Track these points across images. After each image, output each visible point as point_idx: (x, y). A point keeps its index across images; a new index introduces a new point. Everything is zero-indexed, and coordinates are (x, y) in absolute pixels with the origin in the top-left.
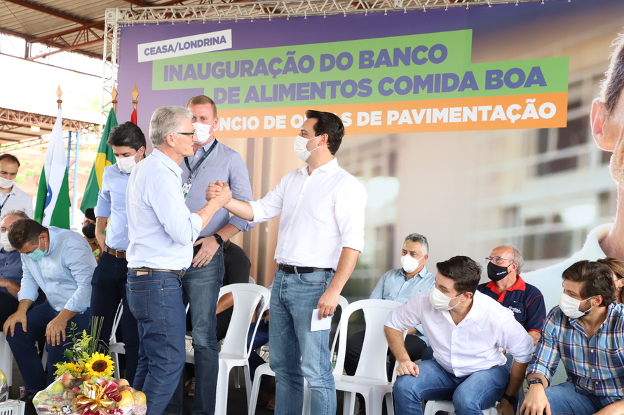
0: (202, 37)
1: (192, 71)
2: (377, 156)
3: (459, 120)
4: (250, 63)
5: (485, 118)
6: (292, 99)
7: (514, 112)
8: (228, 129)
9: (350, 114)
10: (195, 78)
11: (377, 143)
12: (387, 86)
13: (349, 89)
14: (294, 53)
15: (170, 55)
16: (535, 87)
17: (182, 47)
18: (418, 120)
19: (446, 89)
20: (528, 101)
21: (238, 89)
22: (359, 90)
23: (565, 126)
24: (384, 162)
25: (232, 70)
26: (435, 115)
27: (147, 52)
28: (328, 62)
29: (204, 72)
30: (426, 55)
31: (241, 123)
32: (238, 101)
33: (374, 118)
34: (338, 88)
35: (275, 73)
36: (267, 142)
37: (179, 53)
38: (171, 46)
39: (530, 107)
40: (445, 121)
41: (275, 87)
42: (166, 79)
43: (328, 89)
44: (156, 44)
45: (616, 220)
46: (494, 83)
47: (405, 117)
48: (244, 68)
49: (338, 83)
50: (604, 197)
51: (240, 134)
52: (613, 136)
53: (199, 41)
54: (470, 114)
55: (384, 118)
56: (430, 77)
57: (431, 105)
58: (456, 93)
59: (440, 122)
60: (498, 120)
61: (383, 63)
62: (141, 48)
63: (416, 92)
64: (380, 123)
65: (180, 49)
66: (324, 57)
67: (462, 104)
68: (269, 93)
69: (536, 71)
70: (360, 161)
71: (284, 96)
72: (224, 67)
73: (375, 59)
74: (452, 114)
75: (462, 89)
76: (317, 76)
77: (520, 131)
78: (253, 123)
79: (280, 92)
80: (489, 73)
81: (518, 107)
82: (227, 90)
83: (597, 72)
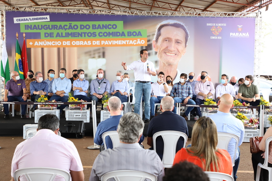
0: (39, 17)
1: (35, 27)
2: (99, 53)
3: (121, 44)
4: (57, 26)
5: (128, 43)
6: (72, 37)
7: (135, 42)
8: (50, 45)
9: (90, 42)
10: (37, 29)
11: (99, 49)
12: (101, 34)
13: (90, 35)
14: (71, 24)
15: (27, 22)
16: (139, 36)
17: (31, 19)
18: (110, 43)
19: (117, 36)
20: (138, 39)
21: (53, 33)
22: (93, 35)
23: (147, 46)
24: (101, 54)
25: (51, 27)
26: (115, 42)
27: (18, 20)
28: (82, 27)
29: (40, 27)
30: (111, 27)
31: (55, 43)
32: (53, 37)
33: (98, 43)
34: (86, 34)
35: (66, 29)
36: (64, 49)
37: (30, 21)
38: (27, 19)
39: (139, 41)
40: (118, 44)
41: (66, 33)
42: (26, 29)
43: (83, 34)
44: (21, 18)
45: (159, 67)
46: (130, 35)
47: (106, 43)
48: (54, 27)
49: (86, 33)
50: (156, 62)
51: (55, 46)
52: (157, 48)
53: (37, 18)
54: (124, 42)
55: (101, 43)
56: (113, 33)
57: (114, 40)
58: (120, 37)
59: (116, 44)
60: (131, 44)
61: (99, 28)
62: (15, 19)
63: (109, 36)
64: (99, 44)
65: (30, 20)
66: (81, 26)
67: (122, 40)
68: (64, 35)
69: (139, 32)
70: (94, 54)
71: (69, 36)
72: (48, 26)
73: (97, 27)
74: (119, 42)
75: (121, 36)
76: (79, 31)
77: (137, 47)
78: (59, 43)
79: (68, 35)
80: (128, 32)
81: (136, 41)
82: (49, 33)
83: (153, 33)
